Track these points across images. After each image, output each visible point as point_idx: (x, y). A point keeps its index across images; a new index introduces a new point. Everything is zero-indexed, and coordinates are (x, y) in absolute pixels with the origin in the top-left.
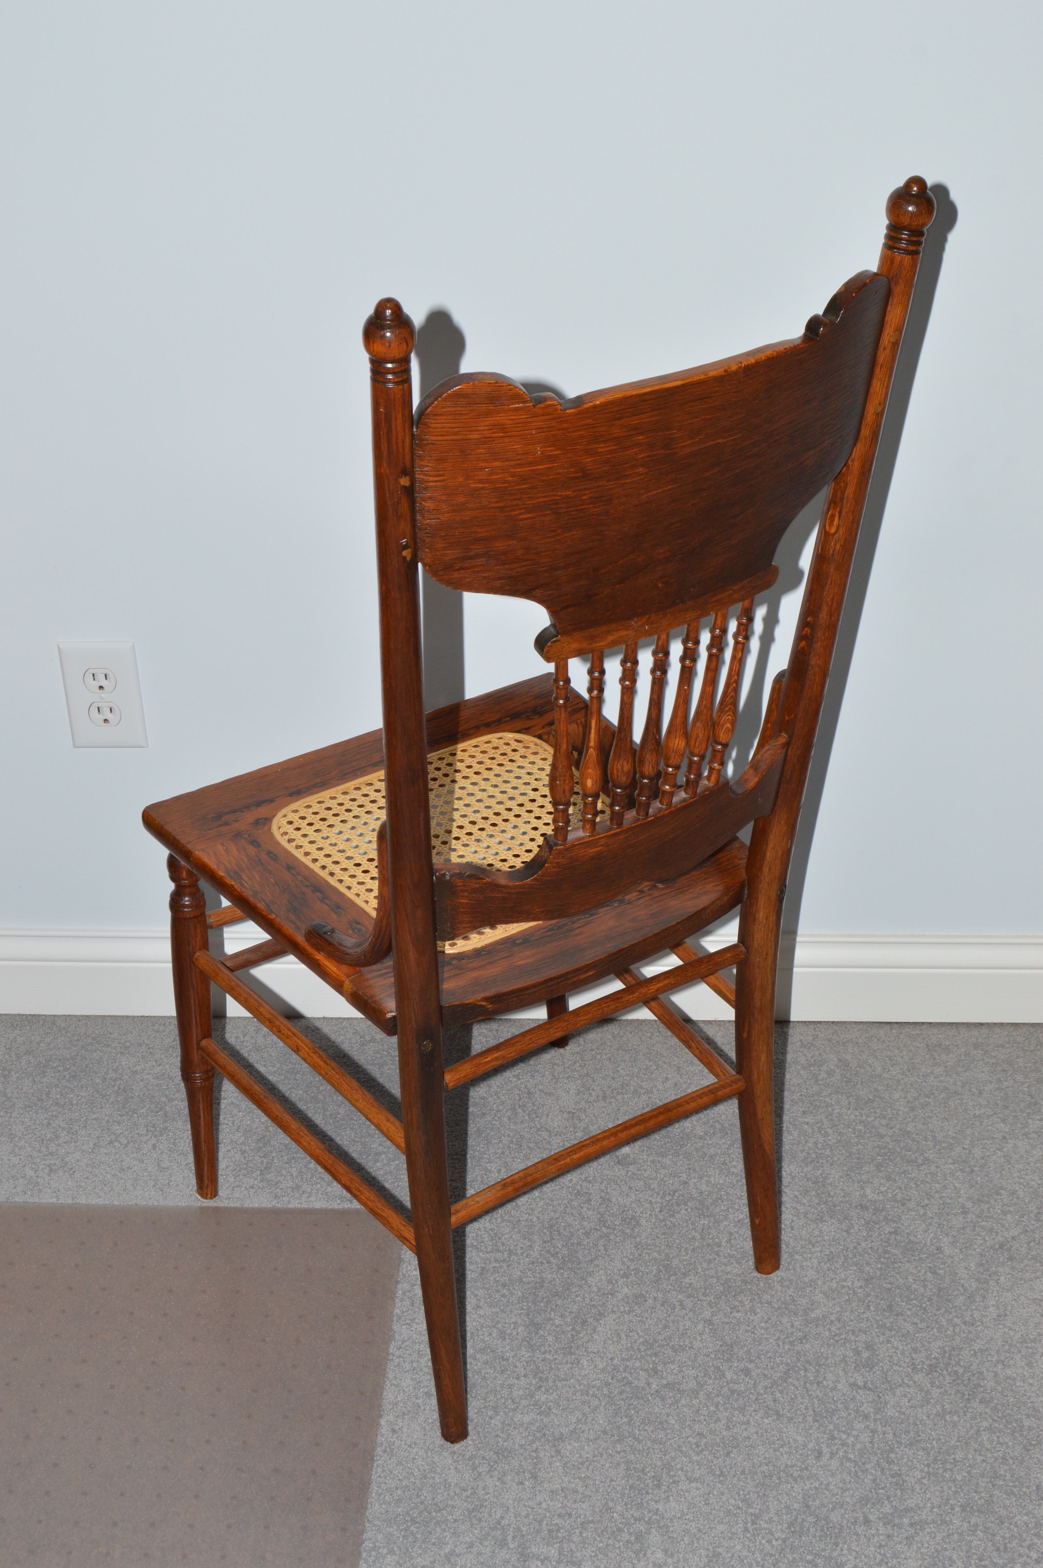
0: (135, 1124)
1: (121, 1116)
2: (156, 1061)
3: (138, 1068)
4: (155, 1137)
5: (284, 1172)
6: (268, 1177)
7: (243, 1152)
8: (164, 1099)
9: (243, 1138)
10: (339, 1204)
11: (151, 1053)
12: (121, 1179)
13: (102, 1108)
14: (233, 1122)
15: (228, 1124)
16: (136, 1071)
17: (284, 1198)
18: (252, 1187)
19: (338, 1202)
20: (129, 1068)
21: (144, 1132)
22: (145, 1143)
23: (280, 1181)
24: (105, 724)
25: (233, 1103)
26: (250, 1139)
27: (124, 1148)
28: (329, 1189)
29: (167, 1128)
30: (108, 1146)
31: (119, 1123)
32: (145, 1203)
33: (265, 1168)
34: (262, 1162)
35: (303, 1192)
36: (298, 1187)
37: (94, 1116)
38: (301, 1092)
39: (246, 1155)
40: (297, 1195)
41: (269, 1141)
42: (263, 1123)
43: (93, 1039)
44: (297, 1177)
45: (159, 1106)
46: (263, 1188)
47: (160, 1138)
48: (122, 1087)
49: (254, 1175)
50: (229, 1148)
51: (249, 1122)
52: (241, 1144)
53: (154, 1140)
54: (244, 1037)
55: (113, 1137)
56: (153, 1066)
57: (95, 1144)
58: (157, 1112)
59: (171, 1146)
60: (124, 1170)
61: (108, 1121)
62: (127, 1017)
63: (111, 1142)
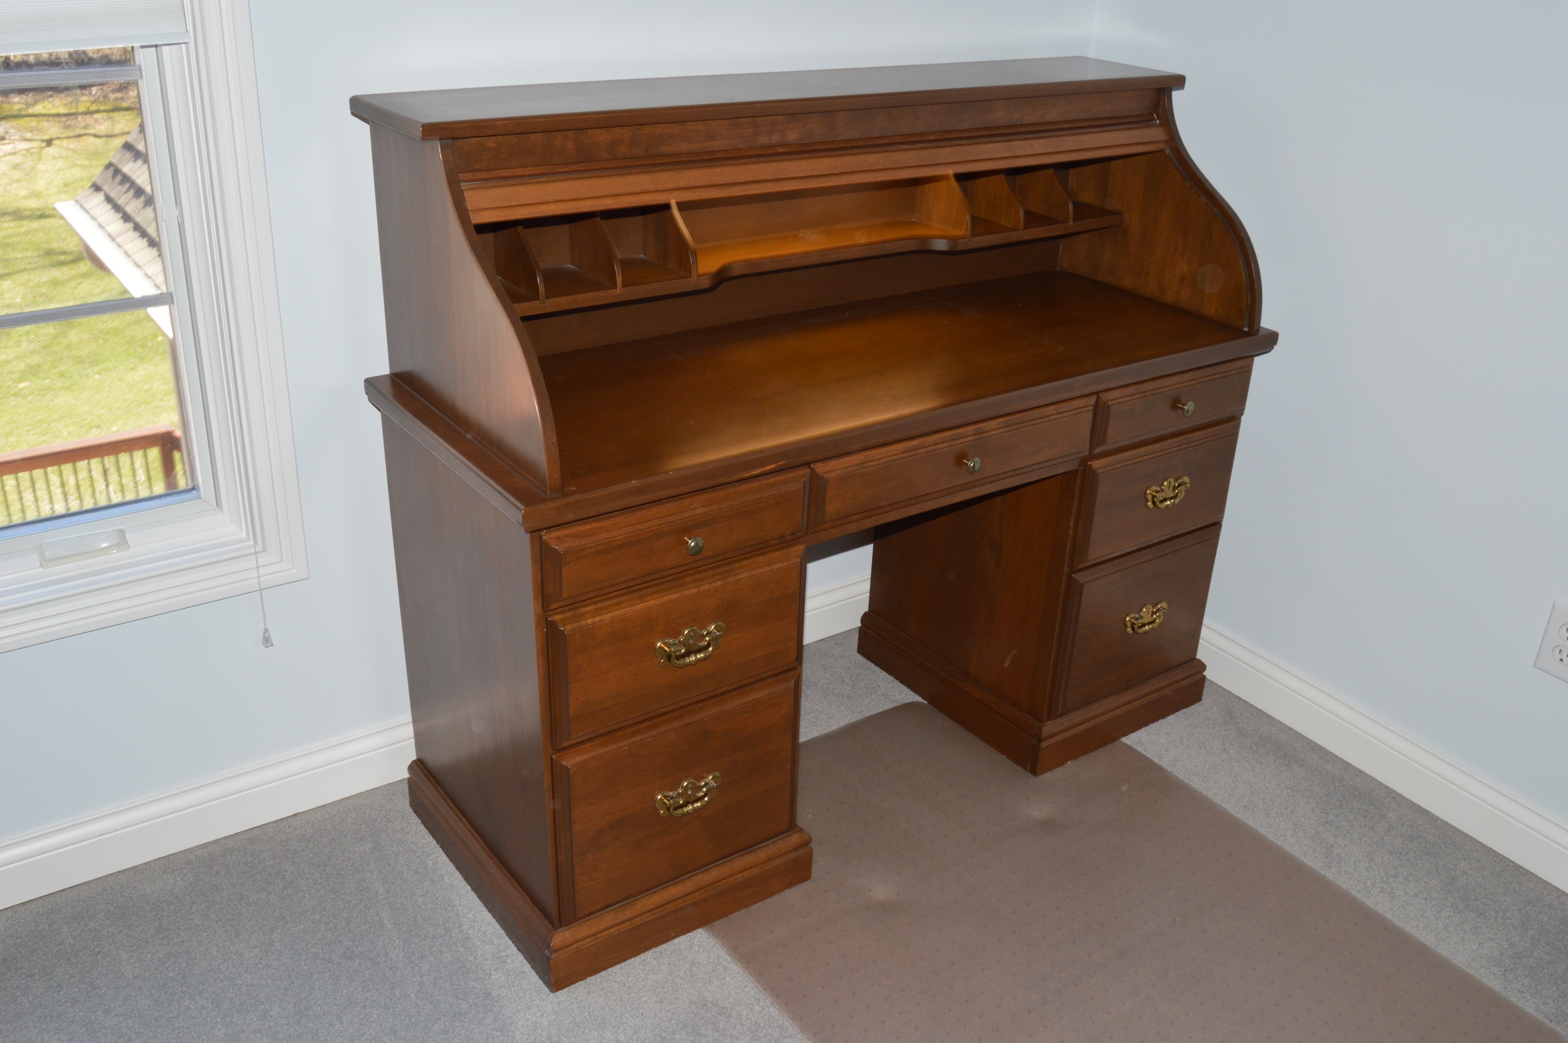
0: (1447, 899)
1: (1441, 889)
2: (1482, 875)
3: (1469, 872)
4: (1454, 912)
5: (1519, 979)
6: (1507, 975)
7: (1502, 954)
8: (1473, 897)
9: (1507, 946)
10: (1542, 1018)
11: (1482, 869)
12: (1419, 920)
13: (1433, 879)
14: (1507, 934)
15: (1502, 933)
16: (1467, 873)
17: (1509, 993)
18: (1494, 974)
19: (1543, 1016)
20: (1464, 869)
21: (1449, 906)
22: (1446, 911)
23: (1513, 982)
24: (1560, 662)
25: (1514, 925)
26: (1511, 950)
27: (1431, 906)
28: (1542, 1006)
29: (1464, 912)
30: (1422, 900)
31: (1437, 892)
32: (1423, 940)
33: (1510, 970)
34: (1509, 966)
35: (1524, 997)
36: (1522, 992)
37: (1425, 880)
38: (1562, 945)
39: (1503, 956)
40: (1519, 996)
41: (1522, 957)
42: (1525, 947)
43: (1453, 842)
44: (1526, 987)
45: (1467, 898)
46: (1501, 979)
47: (1457, 915)
48: (1452, 876)
49: (1500, 969)
50: (1495, 945)
51: (1516, 940)
52: (1504, 949)
53: (1451, 913)
54: (1547, 895)
55: (1429, 897)
56: (1479, 877)
57: (1416, 894)
58: (1464, 901)
59: (1460, 922)
60: (1423, 917)
61: (1431, 888)
62: (1481, 843)
63: (1426, 899)
